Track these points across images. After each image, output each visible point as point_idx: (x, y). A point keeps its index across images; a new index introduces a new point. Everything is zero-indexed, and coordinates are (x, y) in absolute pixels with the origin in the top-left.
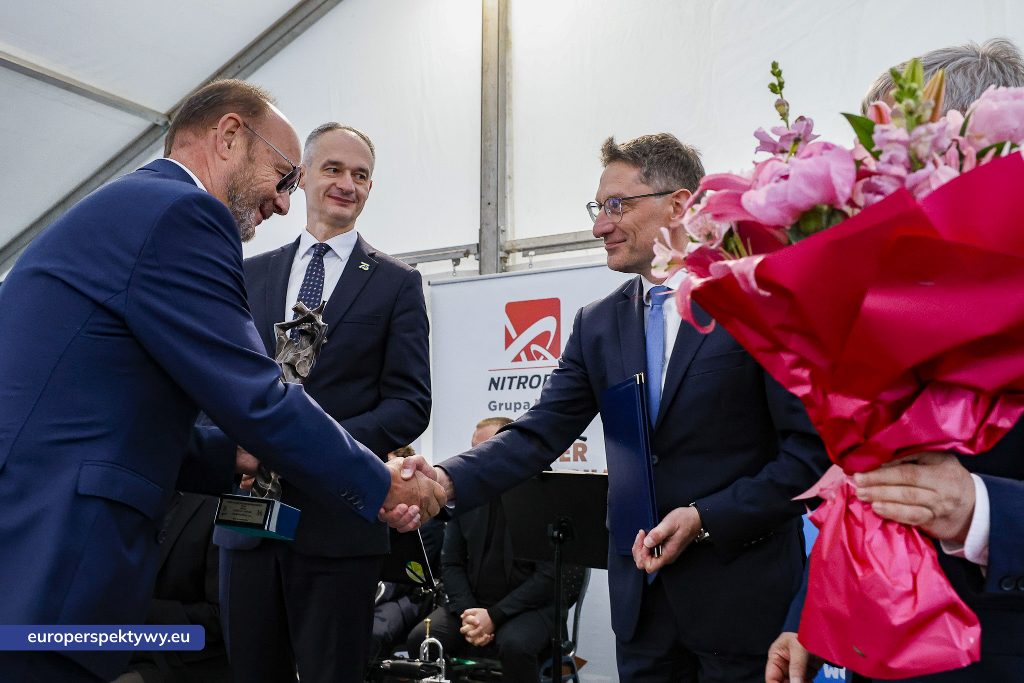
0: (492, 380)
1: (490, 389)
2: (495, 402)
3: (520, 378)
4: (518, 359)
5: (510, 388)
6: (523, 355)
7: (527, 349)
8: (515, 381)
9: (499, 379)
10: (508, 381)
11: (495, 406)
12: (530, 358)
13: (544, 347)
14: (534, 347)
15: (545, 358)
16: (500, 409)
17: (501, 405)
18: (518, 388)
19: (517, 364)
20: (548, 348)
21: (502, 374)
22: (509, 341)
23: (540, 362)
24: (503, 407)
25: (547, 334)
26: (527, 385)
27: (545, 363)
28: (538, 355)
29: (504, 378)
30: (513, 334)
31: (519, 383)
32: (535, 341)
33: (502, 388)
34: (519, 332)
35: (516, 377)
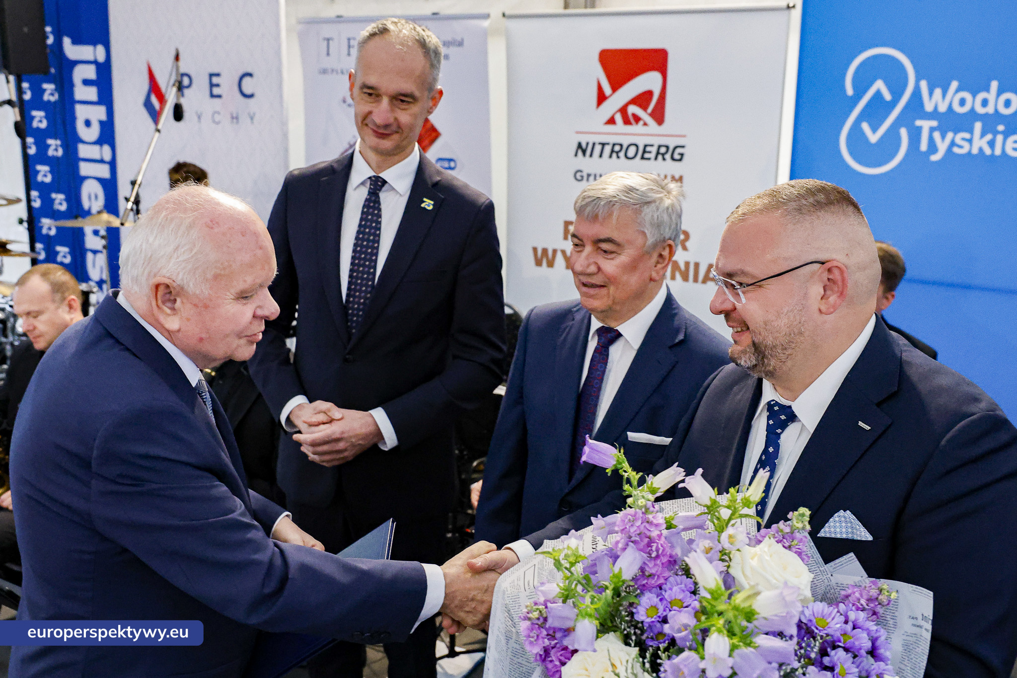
0: (580, 146)
1: (576, 155)
2: (581, 171)
3: (614, 145)
4: (611, 121)
5: (601, 156)
6: (618, 118)
7: (623, 110)
8: (608, 149)
9: (588, 144)
10: (598, 148)
11: (582, 177)
12: (627, 122)
13: (645, 108)
14: (633, 109)
15: (645, 124)
16: (588, 180)
17: (589, 175)
18: (611, 156)
19: (610, 128)
20: (650, 110)
21: (591, 139)
22: (602, 98)
23: (637, 128)
24: (592, 178)
25: (649, 94)
26: (622, 154)
27: (644, 130)
28: (637, 119)
29: (594, 144)
30: (607, 90)
31: (612, 151)
32: (634, 101)
33: (591, 155)
34: (615, 88)
35: (608, 144)
